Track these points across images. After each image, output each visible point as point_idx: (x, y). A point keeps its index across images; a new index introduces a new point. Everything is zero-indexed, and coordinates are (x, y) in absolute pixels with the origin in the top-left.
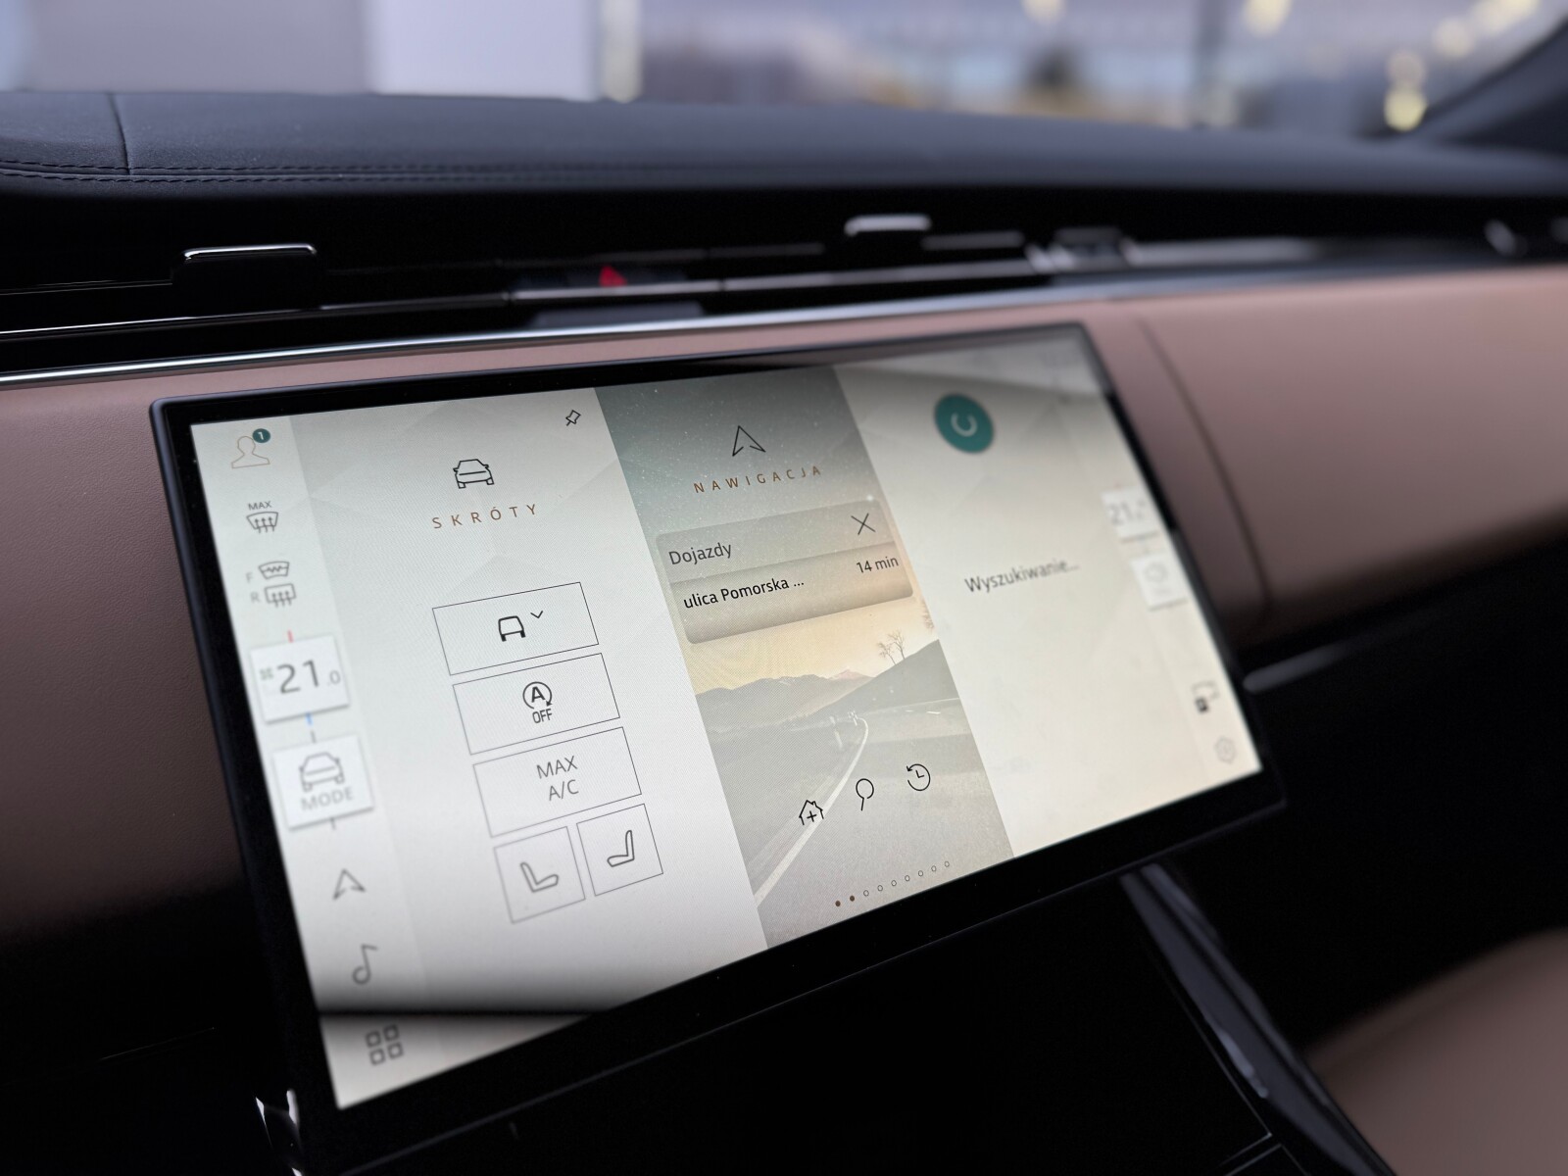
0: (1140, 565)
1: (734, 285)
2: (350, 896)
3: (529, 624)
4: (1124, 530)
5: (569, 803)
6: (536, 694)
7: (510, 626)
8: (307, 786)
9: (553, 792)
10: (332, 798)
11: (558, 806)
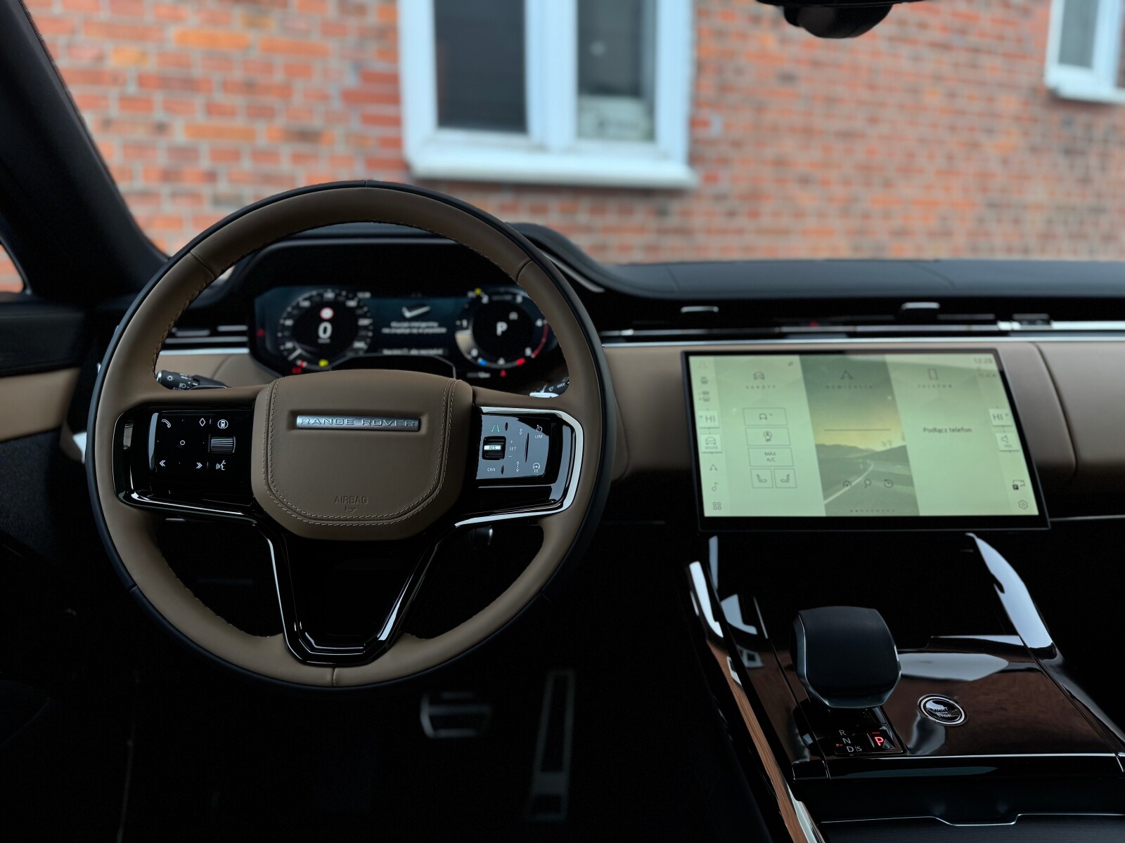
0: (999, 436)
1: (860, 329)
2: (714, 470)
3: (768, 416)
4: (996, 422)
5: (772, 463)
6: (767, 434)
7: (763, 416)
8: (707, 444)
9: (768, 459)
10: (713, 448)
11: (769, 463)
